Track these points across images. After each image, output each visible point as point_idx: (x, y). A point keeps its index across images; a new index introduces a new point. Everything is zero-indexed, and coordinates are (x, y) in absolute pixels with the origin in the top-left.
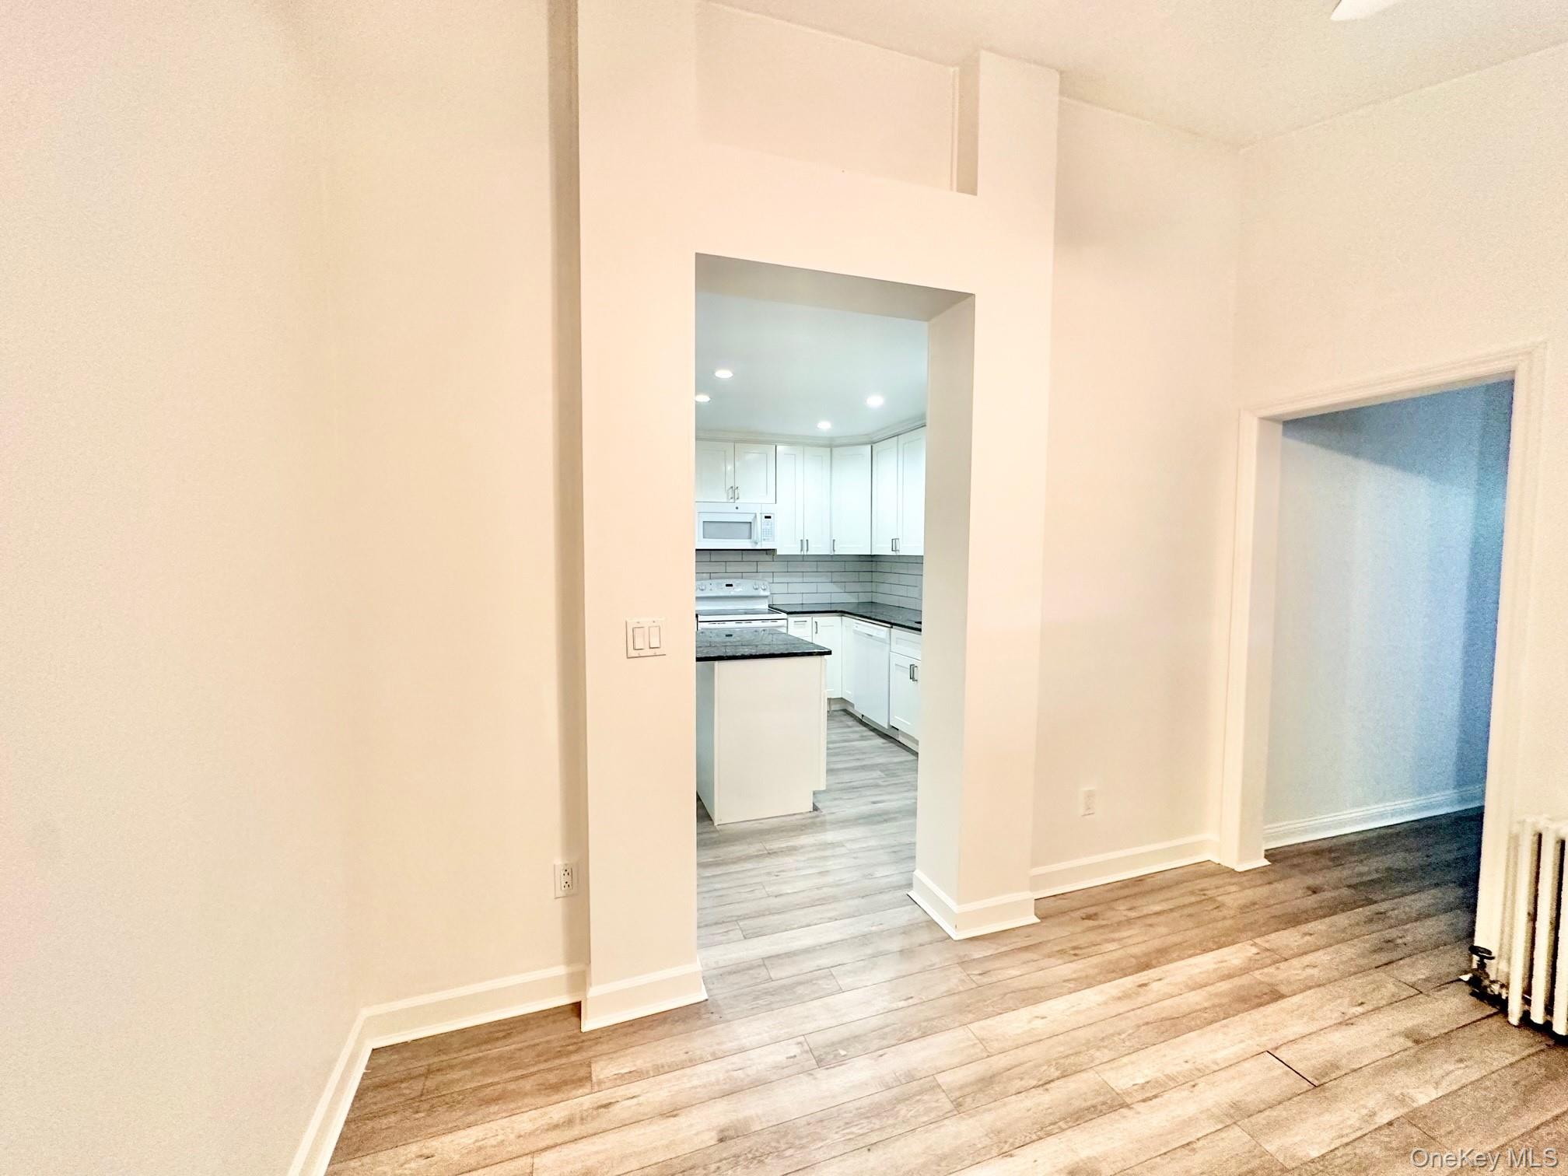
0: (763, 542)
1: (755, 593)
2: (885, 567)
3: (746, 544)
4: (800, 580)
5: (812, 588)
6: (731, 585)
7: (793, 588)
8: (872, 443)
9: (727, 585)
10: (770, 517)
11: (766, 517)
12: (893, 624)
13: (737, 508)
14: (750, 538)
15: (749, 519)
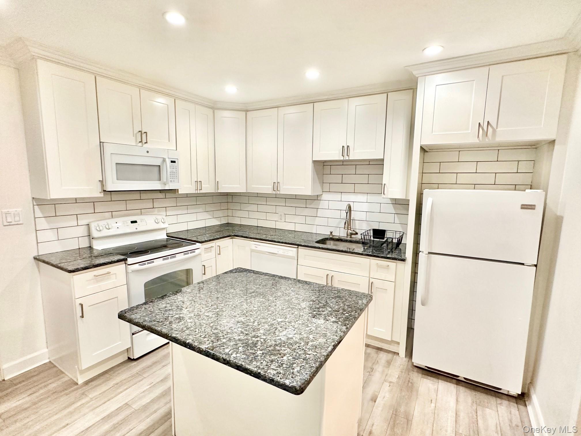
0: (170, 184)
1: (156, 226)
2: (235, 199)
3: (157, 186)
4: (186, 212)
5: (193, 217)
6: (136, 222)
7: (181, 218)
8: (247, 111)
9: (132, 222)
10: (174, 162)
11: (172, 162)
12: (298, 245)
13: (148, 152)
14: (160, 180)
15: (158, 162)
